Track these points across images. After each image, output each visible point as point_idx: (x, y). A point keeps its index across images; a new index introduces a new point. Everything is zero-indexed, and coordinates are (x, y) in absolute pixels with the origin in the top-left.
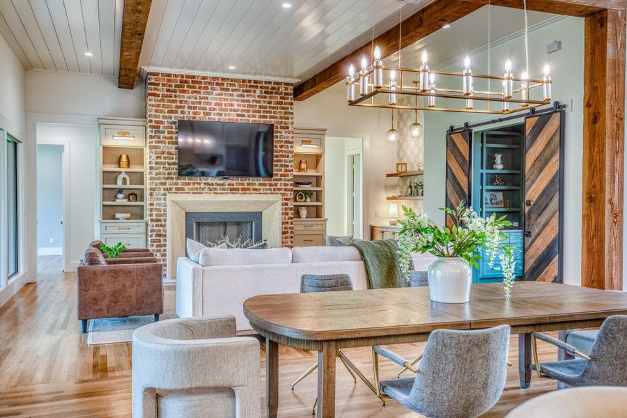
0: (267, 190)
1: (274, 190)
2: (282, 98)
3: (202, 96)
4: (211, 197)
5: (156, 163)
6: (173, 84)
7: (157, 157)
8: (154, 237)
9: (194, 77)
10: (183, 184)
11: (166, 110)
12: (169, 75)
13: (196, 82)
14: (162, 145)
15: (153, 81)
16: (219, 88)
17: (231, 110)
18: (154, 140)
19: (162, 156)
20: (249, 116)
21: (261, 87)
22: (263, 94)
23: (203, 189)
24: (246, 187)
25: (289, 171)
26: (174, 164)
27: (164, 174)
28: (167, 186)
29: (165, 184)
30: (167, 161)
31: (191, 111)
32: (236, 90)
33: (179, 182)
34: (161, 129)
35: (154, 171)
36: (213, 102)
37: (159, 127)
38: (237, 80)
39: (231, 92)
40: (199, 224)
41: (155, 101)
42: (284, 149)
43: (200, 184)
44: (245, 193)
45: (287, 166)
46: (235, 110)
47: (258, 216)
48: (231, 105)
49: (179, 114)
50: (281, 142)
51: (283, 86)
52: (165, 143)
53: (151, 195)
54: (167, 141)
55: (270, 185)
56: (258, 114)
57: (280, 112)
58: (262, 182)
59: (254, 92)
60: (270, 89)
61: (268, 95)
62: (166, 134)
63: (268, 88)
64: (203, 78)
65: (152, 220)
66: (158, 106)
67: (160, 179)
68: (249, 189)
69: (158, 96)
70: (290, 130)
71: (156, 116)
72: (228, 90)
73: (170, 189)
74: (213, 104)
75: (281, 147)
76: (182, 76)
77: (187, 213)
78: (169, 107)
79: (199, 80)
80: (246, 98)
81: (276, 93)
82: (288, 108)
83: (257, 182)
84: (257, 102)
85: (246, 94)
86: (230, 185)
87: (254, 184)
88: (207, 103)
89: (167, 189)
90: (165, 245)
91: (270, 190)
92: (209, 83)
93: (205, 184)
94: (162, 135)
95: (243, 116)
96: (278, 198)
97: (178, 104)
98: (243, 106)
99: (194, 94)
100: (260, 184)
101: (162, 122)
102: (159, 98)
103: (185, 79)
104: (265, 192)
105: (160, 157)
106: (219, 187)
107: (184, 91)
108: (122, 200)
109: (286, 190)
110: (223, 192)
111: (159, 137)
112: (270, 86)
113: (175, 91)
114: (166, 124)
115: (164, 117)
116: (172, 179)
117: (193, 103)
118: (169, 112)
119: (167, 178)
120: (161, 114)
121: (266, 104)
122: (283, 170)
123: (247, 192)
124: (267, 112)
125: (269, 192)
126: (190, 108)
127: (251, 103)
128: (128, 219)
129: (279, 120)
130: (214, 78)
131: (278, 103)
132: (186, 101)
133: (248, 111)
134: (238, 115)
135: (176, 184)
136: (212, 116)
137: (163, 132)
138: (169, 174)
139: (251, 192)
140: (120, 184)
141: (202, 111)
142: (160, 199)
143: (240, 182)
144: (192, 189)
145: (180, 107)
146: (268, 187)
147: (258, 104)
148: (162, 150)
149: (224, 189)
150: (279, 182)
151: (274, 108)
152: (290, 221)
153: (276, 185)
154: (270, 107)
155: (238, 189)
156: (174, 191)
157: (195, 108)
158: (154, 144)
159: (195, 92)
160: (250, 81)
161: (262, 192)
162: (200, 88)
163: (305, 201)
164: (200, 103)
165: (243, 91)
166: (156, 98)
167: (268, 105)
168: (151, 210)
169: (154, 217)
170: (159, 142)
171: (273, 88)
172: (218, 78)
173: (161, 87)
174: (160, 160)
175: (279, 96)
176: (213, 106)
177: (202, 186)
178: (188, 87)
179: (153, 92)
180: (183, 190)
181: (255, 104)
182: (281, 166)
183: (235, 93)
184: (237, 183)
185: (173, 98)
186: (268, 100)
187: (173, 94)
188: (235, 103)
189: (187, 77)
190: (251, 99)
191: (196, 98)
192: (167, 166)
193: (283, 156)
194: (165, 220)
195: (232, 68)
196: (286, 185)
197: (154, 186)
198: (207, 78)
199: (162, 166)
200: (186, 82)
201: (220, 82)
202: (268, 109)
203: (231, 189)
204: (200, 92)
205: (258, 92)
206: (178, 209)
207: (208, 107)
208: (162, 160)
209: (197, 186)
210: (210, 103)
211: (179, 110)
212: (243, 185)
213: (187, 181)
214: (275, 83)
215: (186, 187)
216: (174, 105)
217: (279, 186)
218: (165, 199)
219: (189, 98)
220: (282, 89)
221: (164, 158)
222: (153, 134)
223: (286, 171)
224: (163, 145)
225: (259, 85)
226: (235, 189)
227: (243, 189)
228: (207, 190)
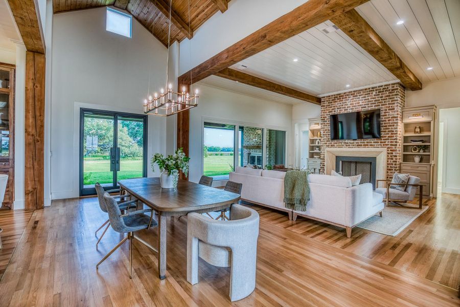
0: (379, 145)
1: (383, 145)
2: (390, 93)
3: (344, 102)
4: (347, 149)
5: (323, 135)
6: (331, 100)
9: (340, 94)
11: (328, 112)
12: (329, 96)
14: (326, 127)
15: (323, 100)
16: (352, 96)
17: (358, 106)
20: (368, 107)
21: (376, 90)
22: (378, 94)
24: (366, 144)
26: (330, 135)
27: (326, 139)
28: (327, 144)
29: (326, 143)
31: (339, 110)
32: (361, 95)
33: (333, 142)
35: (322, 138)
36: (349, 104)
37: (324, 119)
38: (362, 90)
39: (358, 97)
40: (342, 162)
41: (323, 108)
42: (391, 122)
43: (341, 143)
45: (393, 131)
46: (360, 105)
47: (374, 159)
48: (359, 103)
49: (333, 112)
50: (389, 118)
51: (391, 86)
54: (327, 125)
55: (381, 142)
56: (374, 105)
57: (389, 101)
58: (376, 141)
59: (372, 93)
61: (380, 94)
63: (380, 89)
64: (345, 93)
67: (324, 141)
70: (395, 110)
71: (323, 115)
72: (357, 96)
73: (329, 146)
75: (389, 120)
76: (335, 95)
77: (336, 157)
78: (329, 110)
79: (342, 95)
80: (367, 98)
81: (386, 91)
82: (394, 98)
84: (373, 98)
85: (367, 96)
86: (357, 143)
87: (371, 142)
88: (346, 105)
89: (327, 146)
91: (381, 145)
92: (348, 95)
95: (365, 107)
96: (385, 150)
97: (333, 108)
98: (365, 103)
99: (340, 102)
100: (374, 142)
101: (326, 117)
102: (325, 107)
104: (377, 146)
106: (351, 144)
107: (335, 102)
108: (317, 151)
109: (391, 145)
111: (325, 124)
112: (382, 88)
113: (332, 103)
115: (327, 115)
116: (329, 141)
117: (339, 106)
119: (327, 141)
121: (379, 99)
122: (390, 134)
123: (366, 146)
124: (380, 103)
125: (380, 146)
126: (338, 108)
127: (370, 100)
129: (388, 106)
130: (350, 92)
131: (387, 96)
132: (336, 106)
133: (368, 104)
134: (362, 108)
135: (331, 143)
136: (348, 110)
137: (326, 121)
138: (328, 139)
139: (369, 146)
140: (317, 144)
141: (343, 109)
142: (324, 150)
144: (338, 145)
146: (380, 143)
147: (374, 100)
148: (326, 129)
149: (353, 145)
150: (387, 141)
151: (384, 99)
152: (394, 163)
153: (385, 142)
154: (382, 100)
155: (361, 145)
157: (340, 108)
160: (369, 89)
161: (375, 146)
162: (343, 98)
163: (419, 152)
164: (343, 105)
165: (365, 95)
169: (322, 158)
170: (324, 126)
171: (383, 89)
172: (352, 92)
173: (326, 102)
175: (388, 92)
176: (349, 106)
177: (343, 144)
178: (337, 99)
179: (323, 105)
181: (372, 100)
182: (389, 131)
183: (361, 97)
184: (361, 142)
185: (331, 106)
186: (380, 96)
188: (361, 102)
189: (337, 95)
190: (370, 98)
191: (341, 104)
192: (327, 136)
193: (390, 126)
195: (348, 86)
196: (391, 142)
197: (322, 145)
199: (325, 136)
200: (336, 97)
202: (381, 101)
203: (357, 145)
204: (342, 101)
205: (374, 93)
206: (331, 154)
207: (346, 107)
208: (325, 133)
210: (348, 104)
212: (364, 143)
213: (336, 142)
214: (385, 86)
215: (335, 145)
216: (331, 108)
217: (386, 143)
219: (338, 104)
220: (390, 88)
222: (322, 123)
223: (392, 134)
225: (375, 89)
226: (360, 145)
227: (364, 145)
228: (345, 146)
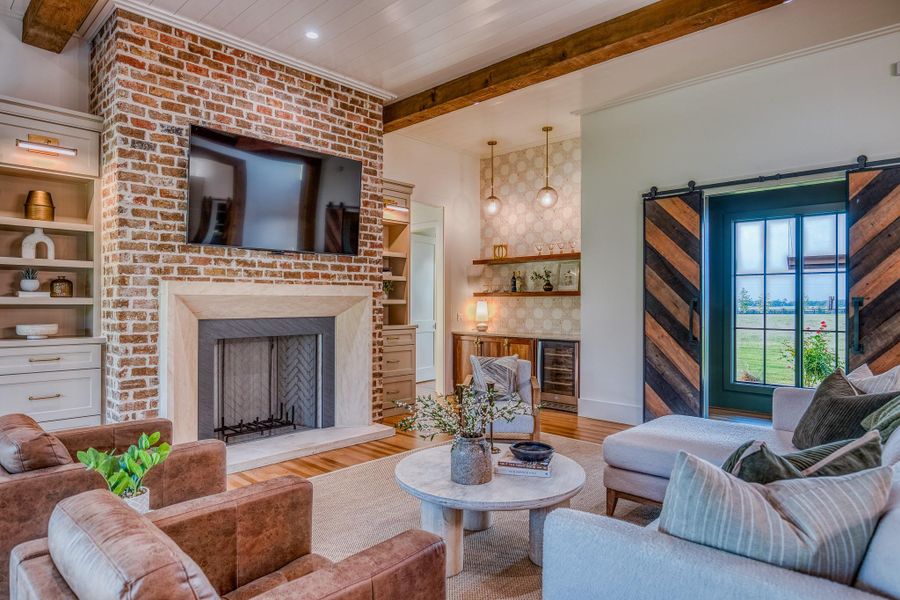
0: (344, 277)
1: (356, 278)
2: (367, 121)
3: (234, 87)
4: (250, 289)
5: (135, 213)
6: (176, 50)
7: (137, 200)
8: (129, 377)
9: (218, 46)
10: (195, 261)
11: (159, 101)
12: (167, 29)
13: (224, 58)
14: (148, 175)
15: (129, 31)
16: (265, 78)
17: (286, 126)
18: (129, 161)
19: (150, 198)
20: (316, 142)
21: (336, 95)
22: (339, 109)
23: (235, 273)
24: (311, 270)
25: (377, 246)
26: (176, 217)
27: (153, 237)
28: (161, 264)
29: (155, 259)
30: (159, 209)
31: (213, 113)
32: (296, 91)
33: (187, 256)
34: (147, 139)
35: (129, 231)
36: (256, 104)
37: (141, 135)
38: (297, 73)
39: (286, 92)
40: (223, 343)
41: (133, 75)
42: (369, 209)
43: (228, 262)
44: (310, 283)
45: (374, 238)
46: (293, 128)
47: (328, 323)
48: (288, 117)
49: (188, 115)
50: (366, 195)
51: (368, 101)
52: (155, 170)
53: (123, 282)
54: (160, 166)
55: (350, 269)
56: (331, 142)
57: (365, 145)
58: (337, 263)
59: (325, 100)
60: (351, 101)
61: (346, 112)
62: (158, 152)
63: (346, 98)
64: (237, 52)
65: (124, 339)
66: (142, 88)
67: (142, 247)
68: (316, 276)
69: (142, 66)
70: (378, 177)
71: (135, 110)
72: (281, 86)
73: (167, 270)
74: (255, 108)
75: (366, 203)
76: (195, 38)
77: (201, 322)
78: (164, 94)
79: (228, 54)
80: (311, 109)
81: (358, 111)
82: (374, 140)
83: (330, 262)
84: (330, 120)
85: (311, 101)
86: (284, 265)
87: (325, 267)
88: (244, 104)
89: (159, 271)
90: (155, 393)
91: (350, 277)
92: (249, 66)
93: (239, 262)
94: (148, 153)
95: (308, 139)
97: (186, 93)
98: (307, 123)
99: (218, 81)
100: (335, 268)
101: (149, 125)
102: (144, 72)
103: (199, 45)
104: (342, 281)
105: (144, 201)
106: (264, 269)
107: (197, 70)
108: (33, 293)
109: (372, 278)
110: (273, 279)
111: (142, 157)
112: (350, 96)
113: (179, 65)
114: (158, 131)
115: (155, 115)
116: (172, 248)
117: (215, 97)
118: (166, 106)
119: (160, 247)
120: (147, 108)
121: (342, 127)
122: (369, 245)
123: (314, 280)
124: (345, 140)
125: (348, 281)
126: (209, 105)
127: (320, 120)
128: (50, 337)
129: (363, 158)
130: (257, 58)
131: (361, 128)
132: (202, 91)
133: (315, 133)
134: (299, 138)
135: (181, 260)
136: (253, 130)
137: (151, 147)
138: (164, 237)
139: (321, 280)
140: (28, 256)
141: (233, 118)
142: (144, 292)
143: (301, 261)
144: (214, 272)
145: (190, 100)
146: (346, 272)
147: (331, 124)
148: (148, 184)
149: (274, 275)
150: (363, 265)
151: (355, 135)
153: (358, 269)
154: (349, 133)
155: (296, 275)
156: (175, 274)
157: (220, 108)
158: (129, 169)
159: (221, 76)
160: (318, 80)
161: (336, 281)
162: (230, 70)
164: (230, 100)
165: (307, 95)
166: (136, 70)
167: (346, 129)
168: (122, 316)
169: (129, 332)
170: (141, 167)
171: (353, 101)
172: (263, 60)
173: (146, 48)
174: (142, 207)
175: (363, 117)
176: (255, 112)
177: (234, 266)
178: (205, 62)
179: (128, 54)
180: (196, 273)
181: (326, 122)
182: (367, 237)
183: (294, 96)
184: (296, 264)
185: (175, 79)
186: (345, 119)
187: (176, 70)
188: (294, 114)
189: (205, 41)
190: (320, 112)
191: (222, 89)
192: (159, 220)
193: (369, 221)
194: (155, 338)
195: (312, 36)
196: (372, 270)
197: (129, 263)
198: (243, 54)
199: (148, 221)
200: (202, 52)
201: (268, 68)
202: (346, 136)
203: (287, 275)
204: (230, 80)
205: (331, 103)
206: (186, 312)
207: (245, 111)
208: (149, 207)
209: (223, 266)
210: (249, 105)
211: (188, 107)
212: (306, 267)
213: (203, 255)
214: (358, 93)
215: (201, 268)
216: (177, 93)
217: (362, 272)
218: (155, 292)
219: (208, 85)
220: (367, 107)
221: (154, 203)
222: (128, 148)
223: (373, 246)
224: (151, 174)
225: (333, 91)
226: (293, 275)
227: (309, 276)
228: (242, 275)
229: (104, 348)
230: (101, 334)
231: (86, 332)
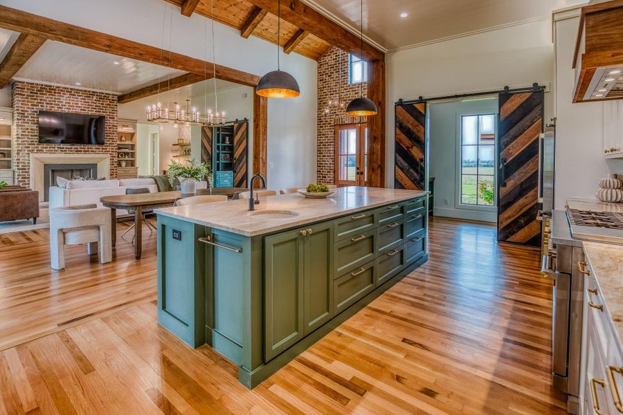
0: (100, 151)
1: (105, 151)
2: (110, 102)
3: (56, 97)
4: (63, 155)
5: (22, 135)
6: (36, 89)
7: (23, 132)
8: (20, 179)
9: (51, 86)
10: (42, 148)
11: (30, 104)
12: (33, 84)
13: (52, 89)
14: (26, 124)
15: (20, 86)
16: (68, 94)
17: (76, 107)
18: (20, 121)
19: (27, 131)
20: (89, 111)
21: (97, 95)
22: (98, 99)
23: (57, 151)
24: (86, 150)
25: (115, 141)
26: (36, 136)
27: (27, 141)
28: (30, 149)
29: (29, 147)
30: (30, 134)
31: (48, 106)
32: (80, 96)
33: (40, 146)
34: (26, 115)
35: (20, 140)
36: (64, 102)
37: (24, 114)
38: (81, 90)
39: (76, 97)
40: (53, 171)
41: (21, 98)
42: (111, 130)
43: (54, 148)
45: (113, 139)
46: (79, 107)
47: (95, 166)
48: (77, 104)
49: (40, 107)
50: (110, 125)
51: (111, 95)
52: (28, 123)
53: (18, 154)
54: (30, 122)
55: (103, 149)
56: (94, 110)
57: (109, 110)
58: (97, 147)
59: (92, 97)
60: (102, 97)
61: (101, 100)
62: (30, 118)
64: (57, 87)
65: (18, 169)
66: (24, 101)
67: (24, 144)
68: (88, 151)
69: (24, 95)
70: (115, 119)
71: (22, 107)
72: (75, 95)
73: (33, 151)
75: (110, 128)
76: (42, 85)
77: (45, 165)
78: (32, 102)
79: (54, 88)
80: (86, 101)
81: (106, 99)
82: (114, 108)
83: (94, 147)
85: (86, 98)
86: (75, 148)
87: (92, 148)
88: (60, 102)
89: (30, 151)
90: (29, 184)
91: (102, 151)
94: (26, 119)
95: (85, 110)
96: (108, 156)
97: (39, 101)
98: (85, 105)
100: (96, 149)
101: (27, 111)
102: (25, 97)
103: (44, 87)
104: (99, 153)
105: (25, 132)
106: (68, 150)
107: (43, 94)
109: (112, 151)
110: (71, 152)
111: (24, 120)
113: (37, 93)
114: (30, 112)
115: (28, 108)
116: (34, 144)
117: (50, 101)
118: (32, 105)
119: (30, 144)
120: (26, 106)
121: (100, 105)
122: (111, 141)
123: (87, 153)
125: (102, 153)
126: (47, 104)
127: (90, 104)
129: (108, 114)
130: (65, 88)
131: (108, 105)
132: (45, 100)
133: (88, 108)
134: (81, 110)
135: (37, 148)
136: (63, 109)
137: (27, 117)
138: (32, 141)
139: (90, 152)
141: (56, 106)
142: (25, 156)
143: (82, 147)
144: (49, 151)
145: (40, 103)
147: (95, 105)
148: (26, 127)
150: (108, 147)
151: (105, 107)
152: (115, 168)
153: (106, 149)
155: (81, 151)
156: (35, 151)
157: (51, 104)
158: (20, 123)
159: (52, 95)
160: (90, 92)
161: (97, 153)
162: (55, 93)
163: (124, 158)
164: (55, 101)
165: (85, 96)
166: (23, 97)
168: (18, 163)
169: (20, 167)
170: (24, 123)
171: (104, 96)
172: (67, 88)
173: (26, 90)
175: (108, 101)
176: (64, 103)
177: (56, 149)
178: (46, 91)
179: (20, 92)
180: (42, 151)
181: (93, 104)
182: (110, 139)
183: (80, 98)
185: (35, 97)
186: (101, 102)
187: (35, 95)
188: (80, 103)
189: (46, 86)
190: (90, 101)
191: (52, 98)
192: (30, 137)
193: (111, 133)
194: (28, 169)
195: (78, 84)
196: (112, 149)
197: (20, 148)
198: (60, 87)
199: (26, 137)
200: (45, 89)
201: (69, 90)
202: (101, 108)
203: (76, 151)
204: (55, 95)
205: (95, 98)
206: (39, 162)
207: (60, 104)
208: (27, 133)
209: (52, 149)
210: (62, 102)
211: (40, 105)
212: (84, 148)
213: (45, 146)
214: (106, 94)
215: (44, 150)
216: (36, 101)
217: (108, 150)
218: (29, 156)
219: (47, 98)
220: (111, 97)
222: (20, 118)
225: (95, 94)
226: (79, 151)
227: (84, 151)
228: (59, 152)
229: (14, 172)
230: (14, 168)
231: (9, 167)
